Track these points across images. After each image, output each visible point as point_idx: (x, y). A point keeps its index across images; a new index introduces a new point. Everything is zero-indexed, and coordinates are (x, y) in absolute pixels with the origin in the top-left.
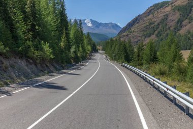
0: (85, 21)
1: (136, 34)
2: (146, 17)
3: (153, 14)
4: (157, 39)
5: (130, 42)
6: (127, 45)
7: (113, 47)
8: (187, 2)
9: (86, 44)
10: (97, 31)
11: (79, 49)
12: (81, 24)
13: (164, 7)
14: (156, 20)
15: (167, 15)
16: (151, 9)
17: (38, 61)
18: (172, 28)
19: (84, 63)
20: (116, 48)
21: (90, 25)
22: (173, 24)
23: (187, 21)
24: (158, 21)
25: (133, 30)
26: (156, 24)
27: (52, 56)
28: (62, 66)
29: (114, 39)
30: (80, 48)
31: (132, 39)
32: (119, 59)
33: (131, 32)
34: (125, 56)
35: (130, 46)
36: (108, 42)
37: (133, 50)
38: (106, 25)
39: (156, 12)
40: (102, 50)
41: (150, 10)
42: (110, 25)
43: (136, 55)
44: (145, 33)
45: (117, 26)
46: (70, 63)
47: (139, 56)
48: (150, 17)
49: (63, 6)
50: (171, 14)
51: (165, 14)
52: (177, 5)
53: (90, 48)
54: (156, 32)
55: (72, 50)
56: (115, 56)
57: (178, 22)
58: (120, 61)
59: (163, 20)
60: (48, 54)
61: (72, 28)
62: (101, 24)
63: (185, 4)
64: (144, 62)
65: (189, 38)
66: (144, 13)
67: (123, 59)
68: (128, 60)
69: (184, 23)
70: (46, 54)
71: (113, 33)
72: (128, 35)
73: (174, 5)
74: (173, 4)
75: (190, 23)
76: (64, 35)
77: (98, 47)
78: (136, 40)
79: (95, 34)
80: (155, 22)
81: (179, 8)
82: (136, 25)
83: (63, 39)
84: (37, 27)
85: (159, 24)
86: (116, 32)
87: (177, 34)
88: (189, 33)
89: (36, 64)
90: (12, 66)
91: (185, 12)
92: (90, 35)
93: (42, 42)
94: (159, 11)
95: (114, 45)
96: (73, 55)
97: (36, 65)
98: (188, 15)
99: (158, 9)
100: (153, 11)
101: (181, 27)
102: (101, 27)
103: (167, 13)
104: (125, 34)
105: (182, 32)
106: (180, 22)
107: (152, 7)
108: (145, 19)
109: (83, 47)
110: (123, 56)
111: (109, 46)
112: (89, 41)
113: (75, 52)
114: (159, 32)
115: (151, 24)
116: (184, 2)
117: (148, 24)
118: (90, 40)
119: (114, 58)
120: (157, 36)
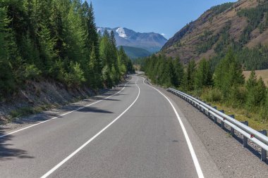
0: (117, 31)
1: (187, 49)
2: (200, 25)
3: (210, 20)
4: (216, 55)
5: (178, 60)
6: (175, 64)
7: (156, 67)
8: (257, 5)
9: (119, 63)
10: (133, 44)
11: (111, 69)
12: (113, 36)
13: (225, 11)
14: (214, 29)
15: (230, 22)
16: (208, 13)
17: (69, 85)
18: (236, 40)
19: (119, 88)
20: (160, 68)
21: (123, 35)
22: (238, 34)
23: (257, 30)
24: (218, 31)
25: (182, 42)
26: (214, 34)
27: (83, 79)
28: (94, 91)
29: (157, 55)
30: (113, 68)
31: (181, 54)
32: (163, 82)
33: (180, 46)
34: (172, 79)
35: (179, 65)
36: (149, 59)
37: (182, 71)
38: (146, 35)
39: (214, 18)
40: (141, 70)
41: (206, 15)
42: (151, 36)
43: (185, 77)
44: (199, 47)
45: (161, 37)
46: (102, 88)
47: (189, 78)
48: (207, 24)
49: (90, 14)
50: (236, 21)
51: (227, 20)
52: (244, 8)
53: (124, 67)
54: (215, 46)
55: (104, 70)
56: (158, 79)
57: (245, 31)
58: (165, 85)
59: (224, 28)
60: (79, 76)
61: (102, 41)
62: (138, 34)
63: (254, 6)
64: (195, 86)
65: (260, 54)
66: (198, 20)
67: (169, 83)
68: (176, 83)
69: (253, 33)
70: (77, 77)
71: (155, 47)
72: (175, 49)
73: (240, 9)
74: (238, 8)
75: (261, 33)
76: (93, 52)
77: (135, 66)
78: (187, 57)
79: (131, 49)
80: (213, 31)
81: (246, 13)
82: (186, 37)
83: (91, 58)
84: (64, 44)
85: (218, 35)
86: (160, 45)
87: (244, 48)
88: (260, 46)
89: (67, 88)
90: (44, 91)
91: (255, 18)
92: (124, 49)
93: (71, 63)
94: (219, 16)
95: (157, 64)
96: (105, 77)
97: (67, 90)
98: (259, 23)
99: (217, 14)
100: (210, 16)
101: (249, 38)
102: (138, 39)
103: (230, 19)
104: (171, 48)
105: (251, 45)
106: (247, 31)
107: (209, 10)
108: (200, 27)
109: (116, 67)
110: (169, 78)
111: (151, 65)
112: (123, 59)
113: (107, 74)
114: (218, 46)
115: (207, 34)
116: (253, 4)
117: (203, 34)
118: (124, 57)
119: (158, 82)
120: (216, 50)
